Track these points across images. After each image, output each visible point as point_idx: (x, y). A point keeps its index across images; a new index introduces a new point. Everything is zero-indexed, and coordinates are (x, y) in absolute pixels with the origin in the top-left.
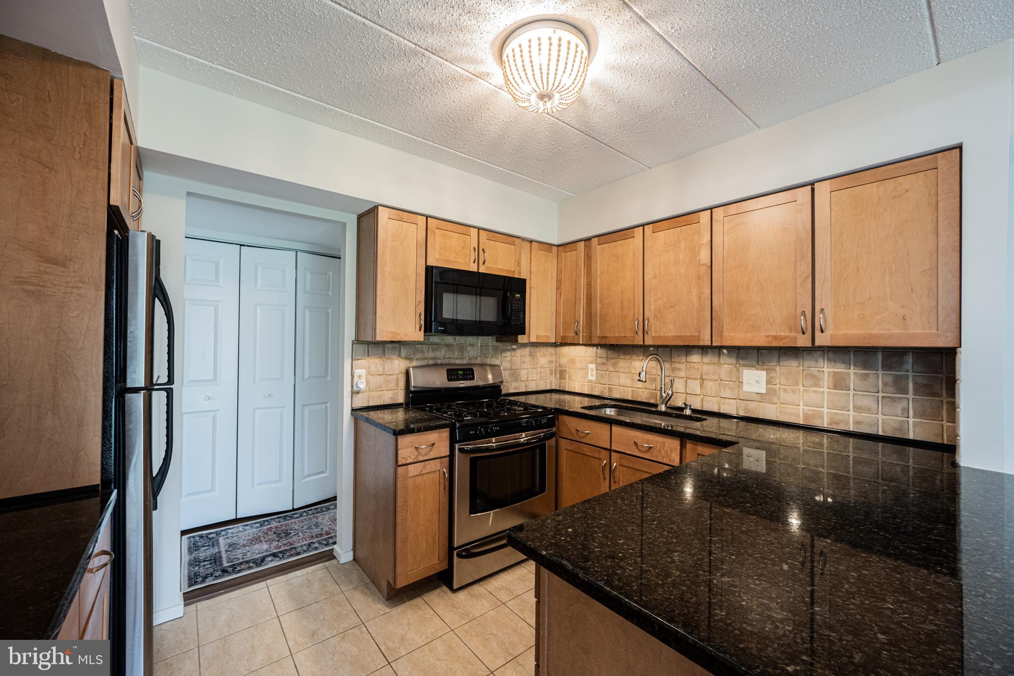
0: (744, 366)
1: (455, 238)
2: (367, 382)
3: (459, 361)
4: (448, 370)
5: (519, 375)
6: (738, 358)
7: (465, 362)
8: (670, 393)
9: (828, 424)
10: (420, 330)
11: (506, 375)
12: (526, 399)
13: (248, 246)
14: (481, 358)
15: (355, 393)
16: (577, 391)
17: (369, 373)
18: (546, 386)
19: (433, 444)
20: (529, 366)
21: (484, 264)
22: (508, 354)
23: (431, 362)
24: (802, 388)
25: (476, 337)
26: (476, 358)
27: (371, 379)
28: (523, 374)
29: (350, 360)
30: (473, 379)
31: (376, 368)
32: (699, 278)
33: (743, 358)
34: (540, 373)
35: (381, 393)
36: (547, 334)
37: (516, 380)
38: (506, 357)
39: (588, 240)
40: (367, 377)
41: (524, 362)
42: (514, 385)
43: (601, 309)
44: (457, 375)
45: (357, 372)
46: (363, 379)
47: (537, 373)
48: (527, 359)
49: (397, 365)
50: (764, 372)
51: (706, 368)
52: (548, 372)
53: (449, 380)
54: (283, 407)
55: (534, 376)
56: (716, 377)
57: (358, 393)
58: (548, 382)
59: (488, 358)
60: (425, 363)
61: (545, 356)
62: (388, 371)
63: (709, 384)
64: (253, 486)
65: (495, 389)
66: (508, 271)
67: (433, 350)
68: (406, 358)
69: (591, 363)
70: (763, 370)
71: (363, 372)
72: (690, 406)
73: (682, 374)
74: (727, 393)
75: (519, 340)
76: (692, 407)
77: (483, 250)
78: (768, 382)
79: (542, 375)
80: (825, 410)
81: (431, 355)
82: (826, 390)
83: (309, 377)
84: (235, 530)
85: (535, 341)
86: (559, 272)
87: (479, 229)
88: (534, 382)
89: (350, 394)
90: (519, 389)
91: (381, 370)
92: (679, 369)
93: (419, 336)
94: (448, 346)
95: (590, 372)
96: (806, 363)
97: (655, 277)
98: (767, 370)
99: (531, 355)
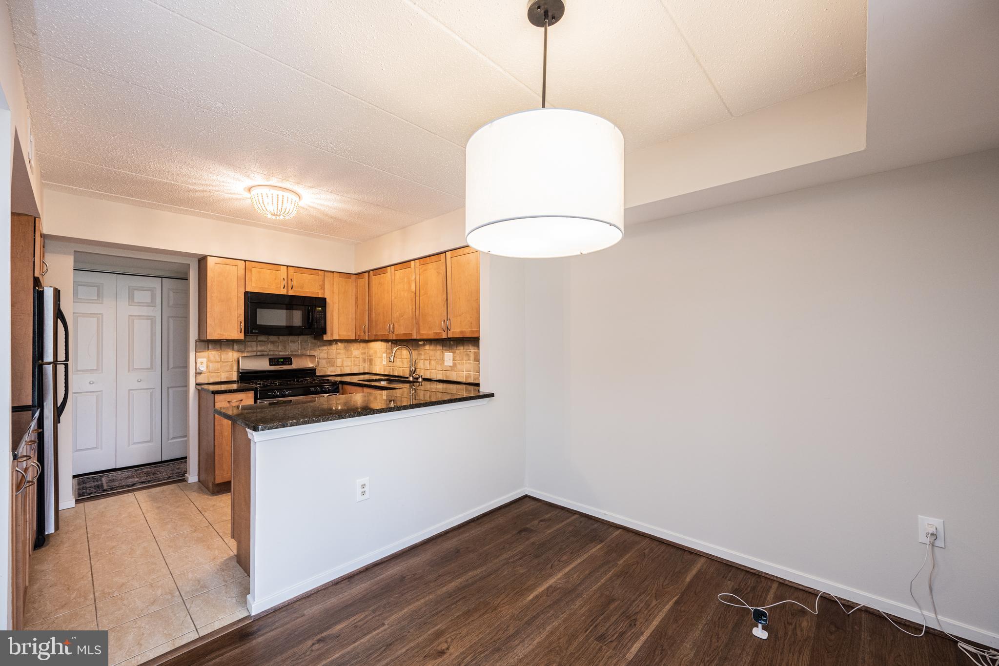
0: (446, 350)
1: (267, 273)
2: (208, 367)
3: (282, 353)
4: (270, 359)
5: (334, 362)
6: (443, 346)
7: (287, 353)
8: (414, 369)
9: (473, 380)
10: (241, 332)
11: (323, 363)
12: (341, 379)
13: (122, 274)
14: (302, 351)
15: (198, 373)
16: (378, 373)
17: (209, 361)
18: (360, 370)
19: (242, 400)
20: (344, 356)
21: (292, 289)
22: (325, 348)
23: (258, 353)
24: (465, 362)
25: (296, 337)
26: (297, 351)
27: (211, 365)
28: (339, 362)
29: (194, 352)
30: (291, 364)
31: (214, 357)
32: (412, 300)
33: (445, 346)
34: (354, 361)
35: (219, 374)
36: (349, 334)
37: (333, 366)
38: (323, 350)
39: (368, 272)
40: (207, 364)
41: (339, 353)
42: (331, 369)
43: (375, 317)
44: (278, 361)
45: (199, 360)
46: (205, 365)
47: (351, 361)
48: (342, 351)
49: (231, 355)
50: (452, 354)
51: (432, 353)
52: (361, 360)
53: (270, 365)
54: (154, 388)
55: (348, 363)
56: (435, 358)
57: (200, 373)
58: (362, 368)
59: (307, 350)
60: (254, 354)
61: (359, 349)
62: (224, 360)
63: (433, 362)
64: (129, 446)
65: (312, 371)
66: (313, 293)
67: (261, 345)
68: (238, 351)
69: (384, 353)
70: (451, 352)
71: (204, 360)
72: (422, 376)
73: (422, 357)
74: (439, 368)
75: (324, 338)
76: (423, 377)
77: (291, 280)
78: (454, 360)
79: (355, 363)
80: (472, 373)
81: (259, 348)
82: (472, 362)
83: (174, 368)
84: (115, 474)
85: (337, 338)
86: (357, 292)
87: (287, 266)
88: (348, 367)
89: (195, 374)
90: (335, 372)
91: (218, 359)
92: (421, 354)
93: (241, 336)
94: (273, 342)
95: (384, 359)
96: (466, 348)
97: (395, 298)
98: (453, 352)
99: (345, 348)
